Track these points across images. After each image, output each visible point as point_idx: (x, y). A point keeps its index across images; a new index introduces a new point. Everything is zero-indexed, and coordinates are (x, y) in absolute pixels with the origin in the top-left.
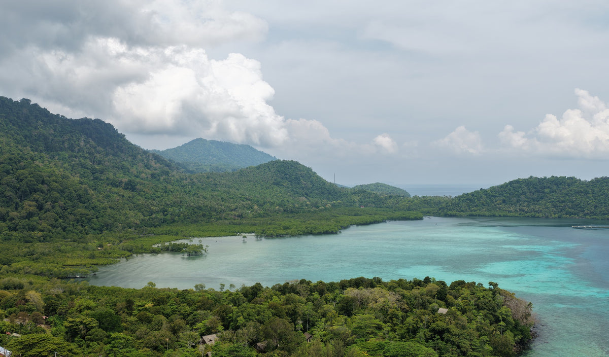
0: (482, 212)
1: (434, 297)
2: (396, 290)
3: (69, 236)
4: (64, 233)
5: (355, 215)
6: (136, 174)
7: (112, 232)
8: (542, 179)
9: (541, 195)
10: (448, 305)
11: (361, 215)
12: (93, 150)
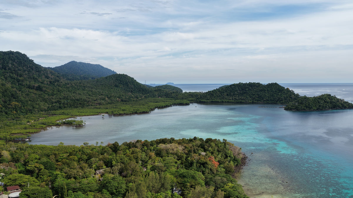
0: (217, 100)
1: (199, 147)
2: (182, 144)
3: (9, 116)
4: (7, 115)
5: (156, 102)
6: (41, 81)
7: (33, 114)
8: (245, 84)
9: (244, 91)
10: (205, 150)
11: (159, 102)
12: (17, 69)
